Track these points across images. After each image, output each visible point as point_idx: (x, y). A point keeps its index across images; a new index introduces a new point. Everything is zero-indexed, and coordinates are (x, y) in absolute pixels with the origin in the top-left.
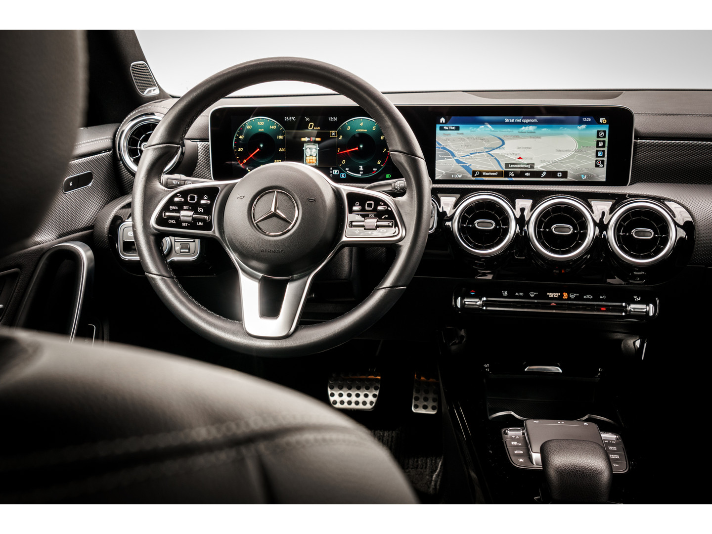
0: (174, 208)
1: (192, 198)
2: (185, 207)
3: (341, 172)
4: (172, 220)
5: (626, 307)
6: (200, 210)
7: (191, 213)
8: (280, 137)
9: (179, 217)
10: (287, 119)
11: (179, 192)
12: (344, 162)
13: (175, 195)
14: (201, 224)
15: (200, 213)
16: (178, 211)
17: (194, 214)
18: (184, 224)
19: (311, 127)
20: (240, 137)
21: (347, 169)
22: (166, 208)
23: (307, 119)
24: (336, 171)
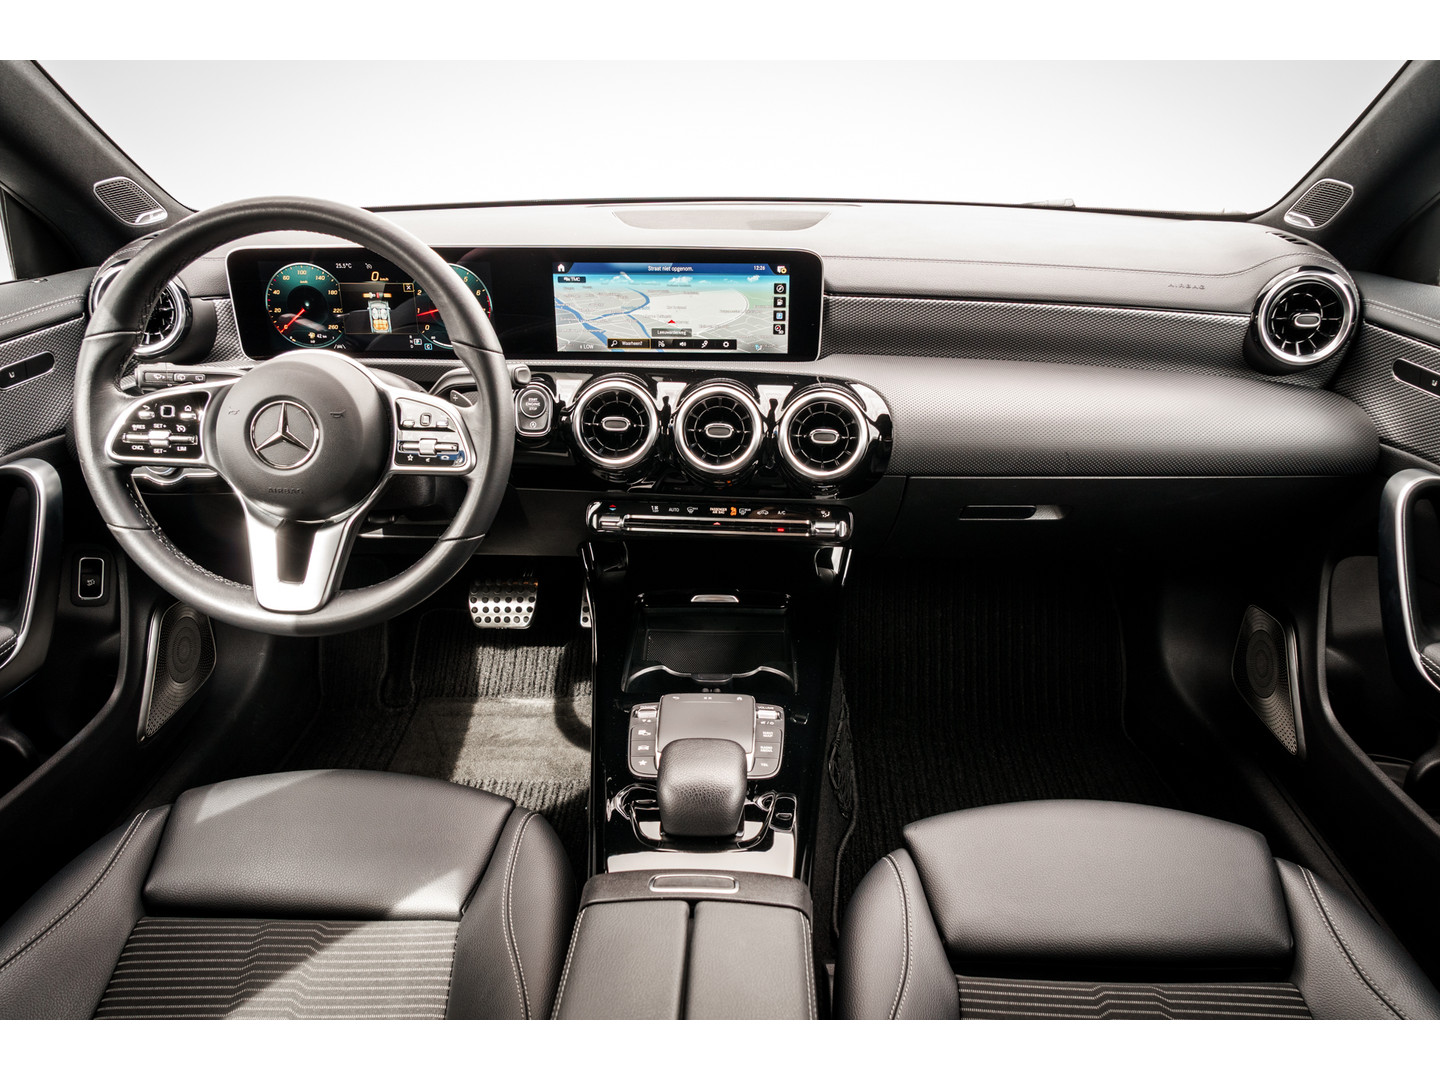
0: (140, 427)
1: (168, 411)
2: (156, 426)
3: (425, 341)
4: (137, 445)
5: (810, 526)
6: (180, 428)
7: (166, 434)
8: (333, 292)
9: (148, 441)
10: (339, 266)
11: (148, 404)
12: (427, 327)
13: (141, 408)
14: (184, 449)
15: (181, 434)
16: (145, 432)
17: (170, 435)
18: (156, 451)
19: (375, 278)
20: (275, 292)
21: (433, 338)
22: (127, 429)
23: (369, 266)
24: (418, 340)
